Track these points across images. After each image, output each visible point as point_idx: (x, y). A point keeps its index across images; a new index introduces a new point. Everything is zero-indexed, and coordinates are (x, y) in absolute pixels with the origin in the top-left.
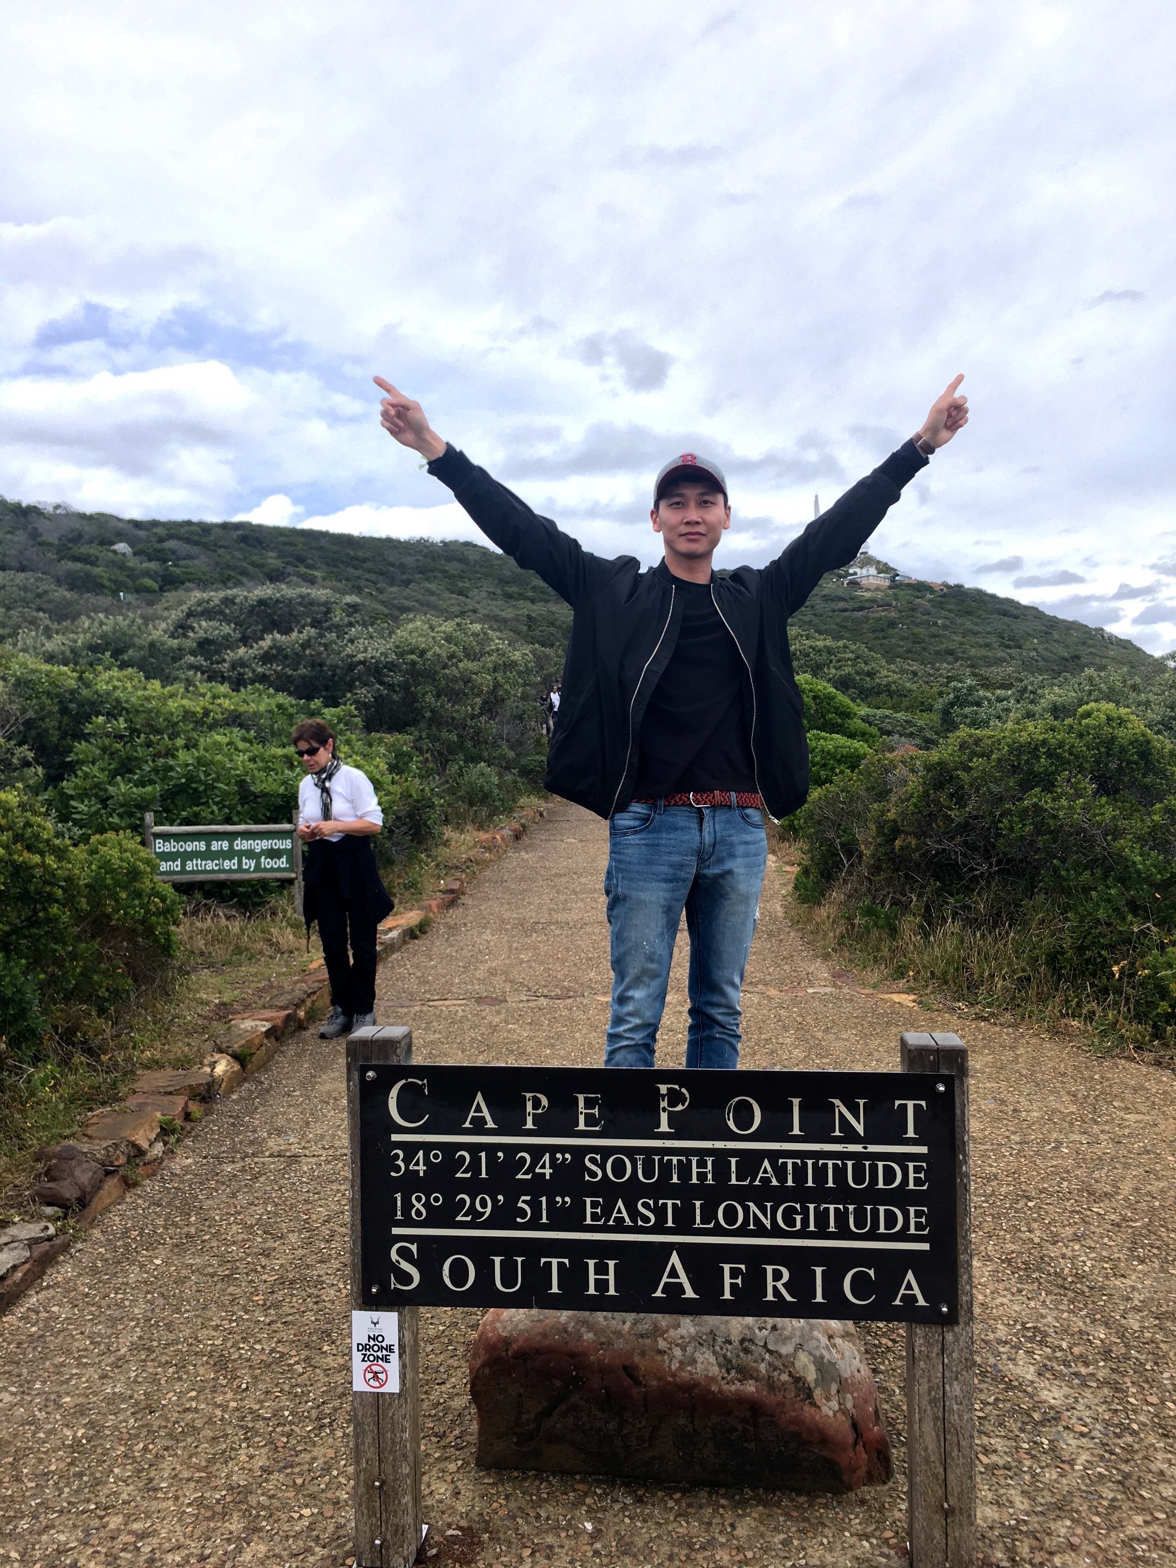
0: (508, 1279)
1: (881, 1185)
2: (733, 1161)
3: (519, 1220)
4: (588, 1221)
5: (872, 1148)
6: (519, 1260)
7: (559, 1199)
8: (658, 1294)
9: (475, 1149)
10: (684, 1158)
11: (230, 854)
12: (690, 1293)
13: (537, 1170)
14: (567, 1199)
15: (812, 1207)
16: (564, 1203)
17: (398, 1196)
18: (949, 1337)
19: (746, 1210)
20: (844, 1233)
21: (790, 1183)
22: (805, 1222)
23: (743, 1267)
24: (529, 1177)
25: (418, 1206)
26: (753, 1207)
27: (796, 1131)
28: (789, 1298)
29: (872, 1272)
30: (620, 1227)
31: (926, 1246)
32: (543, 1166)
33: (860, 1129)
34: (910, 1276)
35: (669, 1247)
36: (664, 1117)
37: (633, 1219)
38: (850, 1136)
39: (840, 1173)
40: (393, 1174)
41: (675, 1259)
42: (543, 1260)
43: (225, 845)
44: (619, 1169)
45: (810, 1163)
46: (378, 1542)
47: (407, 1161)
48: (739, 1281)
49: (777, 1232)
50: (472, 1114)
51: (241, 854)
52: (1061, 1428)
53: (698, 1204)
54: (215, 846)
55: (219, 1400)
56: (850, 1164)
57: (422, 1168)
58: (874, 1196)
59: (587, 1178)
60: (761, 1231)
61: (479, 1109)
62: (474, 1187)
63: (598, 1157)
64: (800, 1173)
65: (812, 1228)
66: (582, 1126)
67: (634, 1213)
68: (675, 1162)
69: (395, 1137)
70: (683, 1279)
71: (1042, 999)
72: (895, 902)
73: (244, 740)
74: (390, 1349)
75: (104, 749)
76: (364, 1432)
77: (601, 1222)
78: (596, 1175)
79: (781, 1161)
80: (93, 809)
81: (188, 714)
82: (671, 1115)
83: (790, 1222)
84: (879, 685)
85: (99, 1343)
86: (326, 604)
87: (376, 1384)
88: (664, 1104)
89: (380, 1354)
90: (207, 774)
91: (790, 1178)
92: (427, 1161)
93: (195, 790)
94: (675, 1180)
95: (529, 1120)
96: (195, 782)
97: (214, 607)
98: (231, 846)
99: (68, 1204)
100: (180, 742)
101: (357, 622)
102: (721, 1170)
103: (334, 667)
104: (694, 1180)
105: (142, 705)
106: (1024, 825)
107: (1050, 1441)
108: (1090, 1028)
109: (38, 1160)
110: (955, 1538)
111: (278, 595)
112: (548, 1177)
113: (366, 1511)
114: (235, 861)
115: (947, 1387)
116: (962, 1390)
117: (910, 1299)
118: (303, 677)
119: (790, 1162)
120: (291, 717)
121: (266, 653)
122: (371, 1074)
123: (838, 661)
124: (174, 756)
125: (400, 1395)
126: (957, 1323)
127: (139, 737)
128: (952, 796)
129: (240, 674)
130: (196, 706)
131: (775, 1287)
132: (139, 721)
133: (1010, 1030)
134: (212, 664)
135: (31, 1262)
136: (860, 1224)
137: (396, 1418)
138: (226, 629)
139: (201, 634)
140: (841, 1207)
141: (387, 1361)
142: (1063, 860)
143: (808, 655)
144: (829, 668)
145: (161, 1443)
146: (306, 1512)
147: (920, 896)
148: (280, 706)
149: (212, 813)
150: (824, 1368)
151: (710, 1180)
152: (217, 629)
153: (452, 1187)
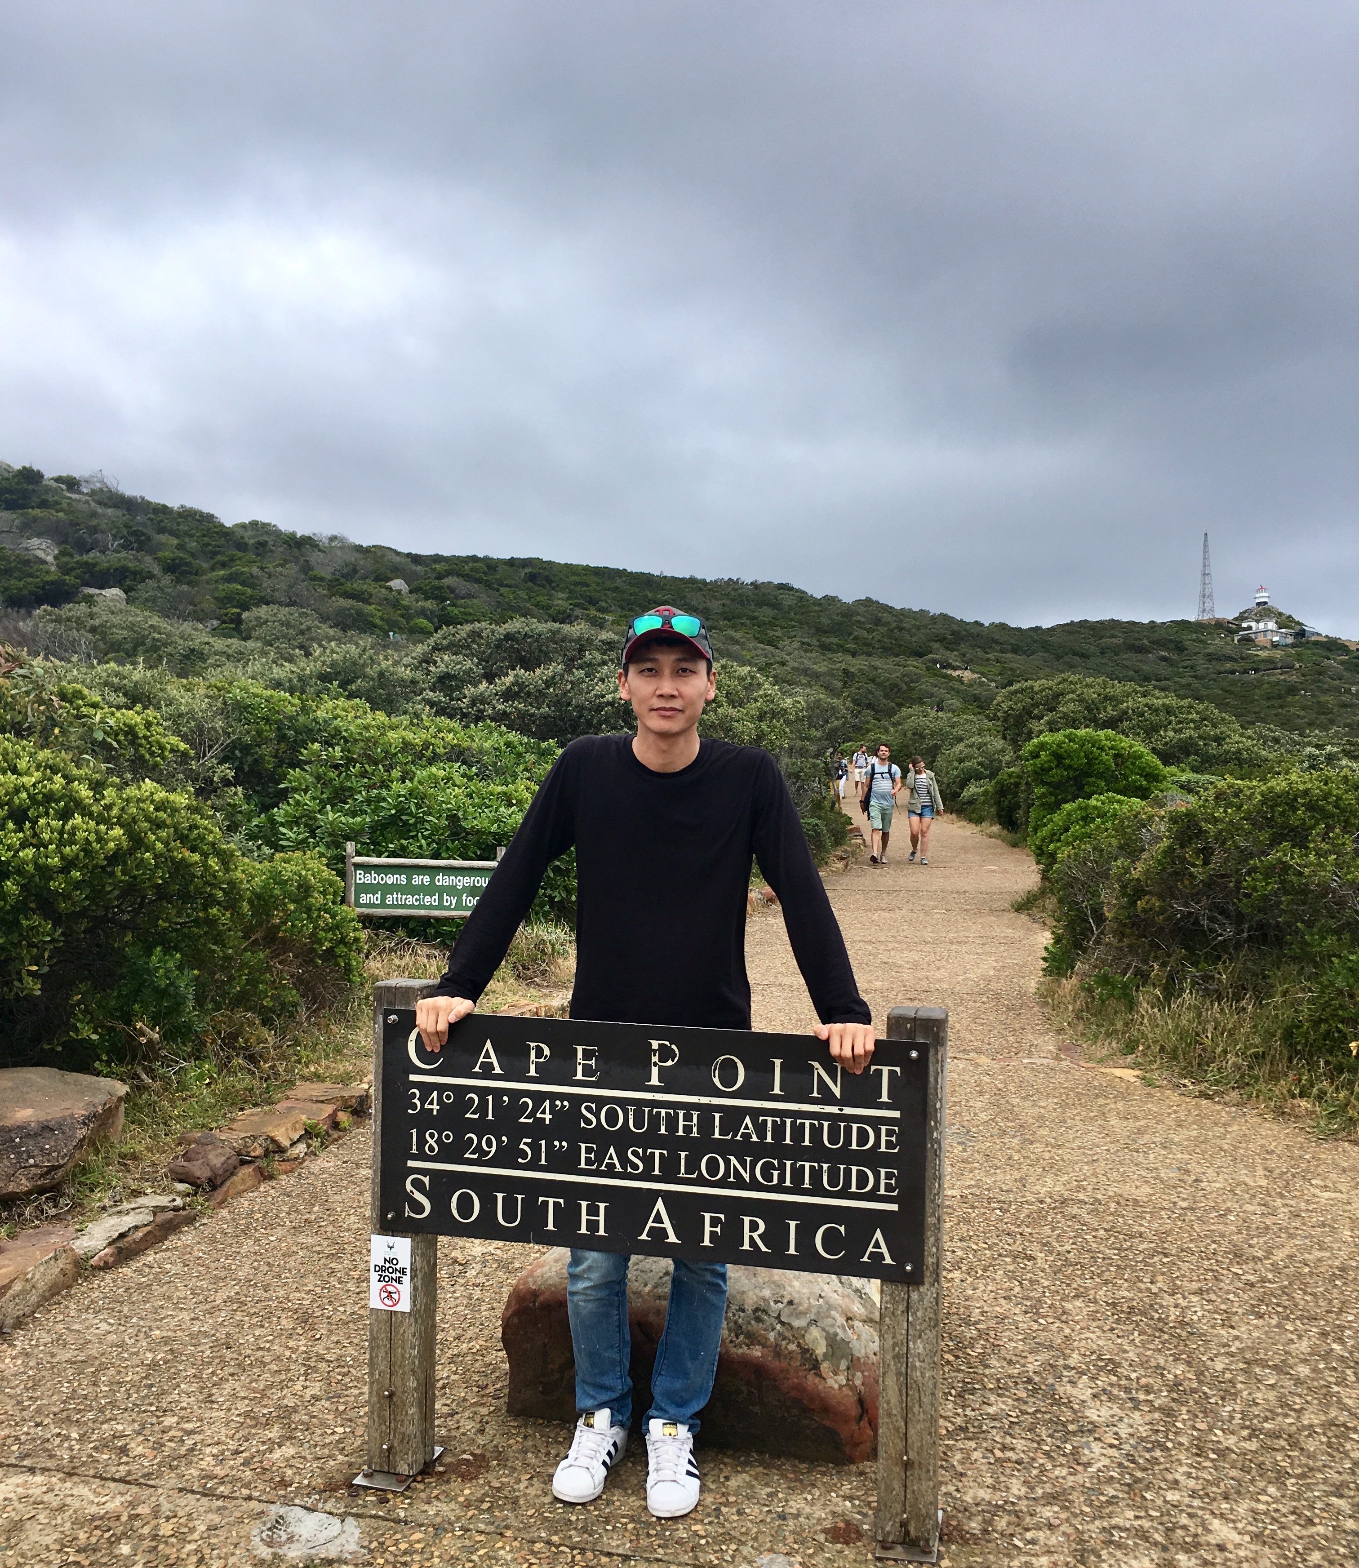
0: (509, 1215)
1: (854, 1146)
2: (717, 1116)
3: (520, 1160)
4: (583, 1165)
5: (848, 1111)
6: (520, 1197)
7: (556, 1143)
8: (644, 1237)
9: (483, 1092)
10: (671, 1111)
11: (430, 890)
12: (672, 1238)
13: (538, 1115)
14: (564, 1144)
15: (788, 1163)
16: (562, 1147)
17: (414, 1131)
18: (915, 1296)
19: (727, 1163)
20: (817, 1190)
21: (769, 1139)
22: (782, 1178)
23: (722, 1216)
24: (531, 1121)
25: (431, 1142)
26: (733, 1160)
27: (777, 1091)
28: (764, 1249)
29: (842, 1229)
30: (611, 1172)
31: (894, 1207)
32: (543, 1112)
33: (837, 1091)
34: (878, 1235)
35: (657, 1193)
36: (655, 1071)
37: (624, 1166)
38: (827, 1098)
39: (816, 1132)
40: (410, 1111)
41: (660, 1205)
42: (541, 1199)
43: (426, 879)
44: (612, 1118)
45: (788, 1121)
46: (385, 1447)
47: (423, 1100)
48: (718, 1230)
49: (754, 1185)
50: (481, 1059)
51: (442, 890)
52: (1091, 1439)
53: (683, 1154)
54: (417, 880)
55: (291, 1344)
56: (826, 1124)
57: (435, 1107)
58: (847, 1156)
59: (583, 1125)
60: (740, 1184)
61: (487, 1056)
62: (481, 1128)
63: (593, 1106)
64: (779, 1130)
65: (788, 1183)
66: (579, 1076)
67: (624, 1160)
68: (663, 1114)
69: (413, 1078)
70: (667, 1224)
71: (1274, 1077)
72: (1138, 972)
73: (464, 775)
74: (403, 1271)
75: (318, 778)
76: (378, 1347)
77: (594, 1167)
78: (590, 1123)
79: (761, 1118)
80: (301, 837)
81: (406, 746)
82: (660, 1068)
83: (768, 1177)
84: (1227, 752)
85: (198, 1294)
86: (580, 639)
87: (390, 1303)
88: (655, 1059)
89: (394, 1275)
90: (418, 806)
91: (769, 1135)
92: (440, 1102)
93: (406, 823)
94: (663, 1131)
95: (533, 1067)
96: (407, 814)
97: (460, 640)
98: (432, 881)
99: (199, 1182)
100: (396, 773)
101: (612, 660)
102: (706, 1124)
103: (580, 708)
104: (681, 1133)
105: (360, 734)
106: (1268, 884)
107: (1074, 1447)
108: (1318, 1109)
109: (180, 1144)
110: (913, 1492)
111: (527, 629)
112: (547, 1122)
113: (377, 1419)
114: (436, 897)
115: (911, 1345)
116: (924, 1348)
117: (877, 1257)
118: (546, 717)
119: (770, 1120)
120: (520, 755)
121: (509, 689)
122: (393, 1017)
123: (1180, 722)
124: (388, 788)
125: (410, 1314)
126: (922, 1283)
127: (354, 767)
128: (1198, 852)
129: (479, 711)
130: (417, 738)
131: (751, 1237)
132: (357, 751)
133: (1234, 1109)
134: (452, 699)
135: (153, 1225)
136: (833, 1182)
137: (406, 1335)
138: (468, 664)
139: (443, 668)
140: (816, 1165)
141: (400, 1283)
142: (1310, 925)
143: (1142, 715)
144: (1166, 731)
145: (228, 1370)
146: (340, 1430)
147: (1163, 965)
148: (508, 744)
149: (420, 847)
150: (837, 1347)
151: (695, 1134)
152: (460, 663)
153: (461, 1127)
